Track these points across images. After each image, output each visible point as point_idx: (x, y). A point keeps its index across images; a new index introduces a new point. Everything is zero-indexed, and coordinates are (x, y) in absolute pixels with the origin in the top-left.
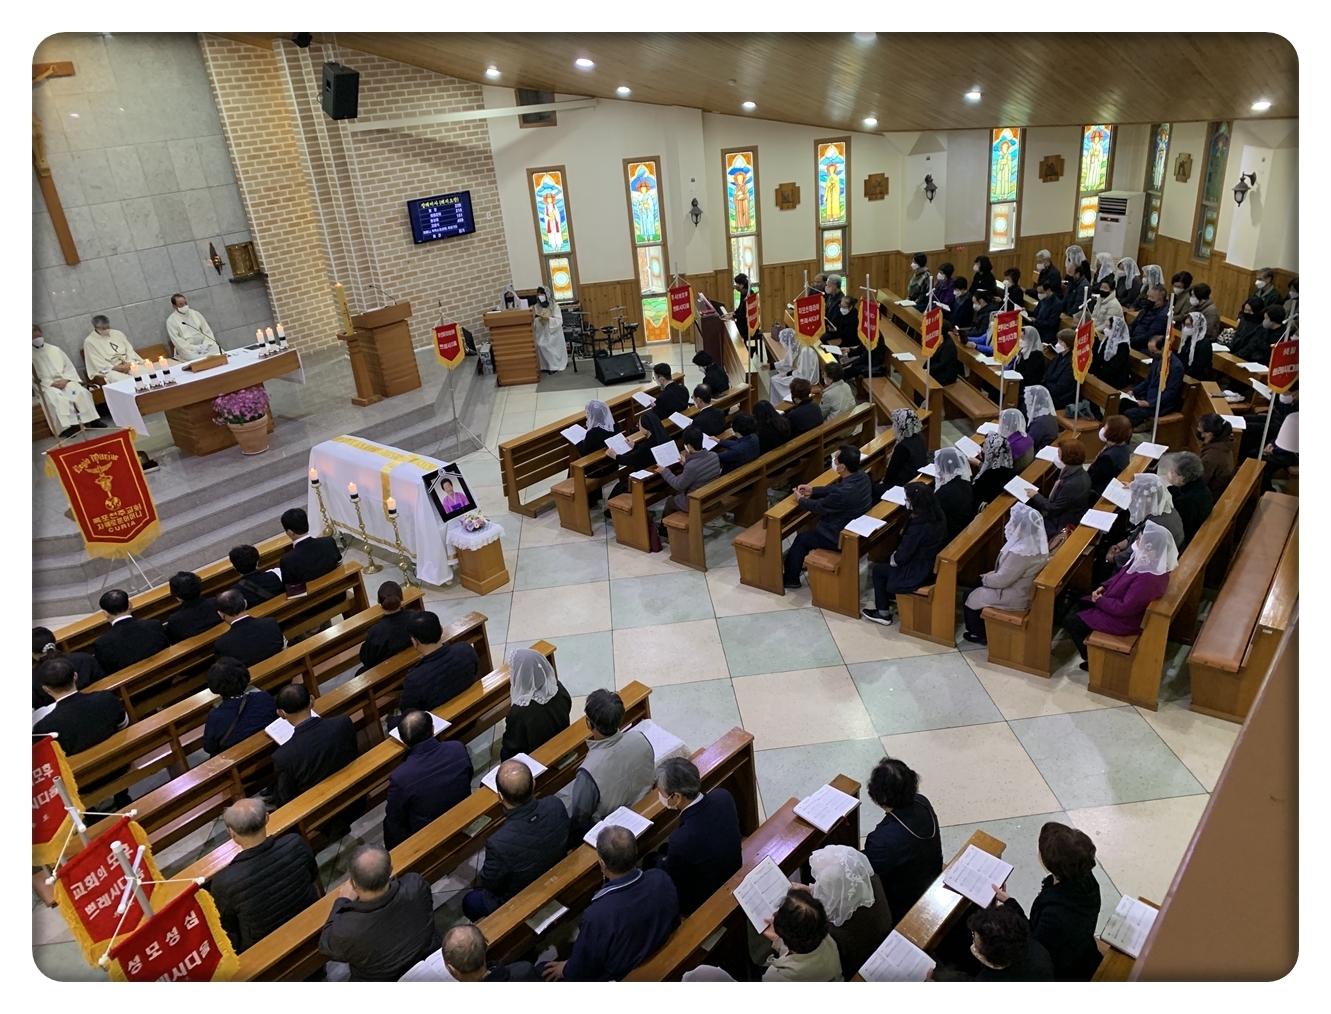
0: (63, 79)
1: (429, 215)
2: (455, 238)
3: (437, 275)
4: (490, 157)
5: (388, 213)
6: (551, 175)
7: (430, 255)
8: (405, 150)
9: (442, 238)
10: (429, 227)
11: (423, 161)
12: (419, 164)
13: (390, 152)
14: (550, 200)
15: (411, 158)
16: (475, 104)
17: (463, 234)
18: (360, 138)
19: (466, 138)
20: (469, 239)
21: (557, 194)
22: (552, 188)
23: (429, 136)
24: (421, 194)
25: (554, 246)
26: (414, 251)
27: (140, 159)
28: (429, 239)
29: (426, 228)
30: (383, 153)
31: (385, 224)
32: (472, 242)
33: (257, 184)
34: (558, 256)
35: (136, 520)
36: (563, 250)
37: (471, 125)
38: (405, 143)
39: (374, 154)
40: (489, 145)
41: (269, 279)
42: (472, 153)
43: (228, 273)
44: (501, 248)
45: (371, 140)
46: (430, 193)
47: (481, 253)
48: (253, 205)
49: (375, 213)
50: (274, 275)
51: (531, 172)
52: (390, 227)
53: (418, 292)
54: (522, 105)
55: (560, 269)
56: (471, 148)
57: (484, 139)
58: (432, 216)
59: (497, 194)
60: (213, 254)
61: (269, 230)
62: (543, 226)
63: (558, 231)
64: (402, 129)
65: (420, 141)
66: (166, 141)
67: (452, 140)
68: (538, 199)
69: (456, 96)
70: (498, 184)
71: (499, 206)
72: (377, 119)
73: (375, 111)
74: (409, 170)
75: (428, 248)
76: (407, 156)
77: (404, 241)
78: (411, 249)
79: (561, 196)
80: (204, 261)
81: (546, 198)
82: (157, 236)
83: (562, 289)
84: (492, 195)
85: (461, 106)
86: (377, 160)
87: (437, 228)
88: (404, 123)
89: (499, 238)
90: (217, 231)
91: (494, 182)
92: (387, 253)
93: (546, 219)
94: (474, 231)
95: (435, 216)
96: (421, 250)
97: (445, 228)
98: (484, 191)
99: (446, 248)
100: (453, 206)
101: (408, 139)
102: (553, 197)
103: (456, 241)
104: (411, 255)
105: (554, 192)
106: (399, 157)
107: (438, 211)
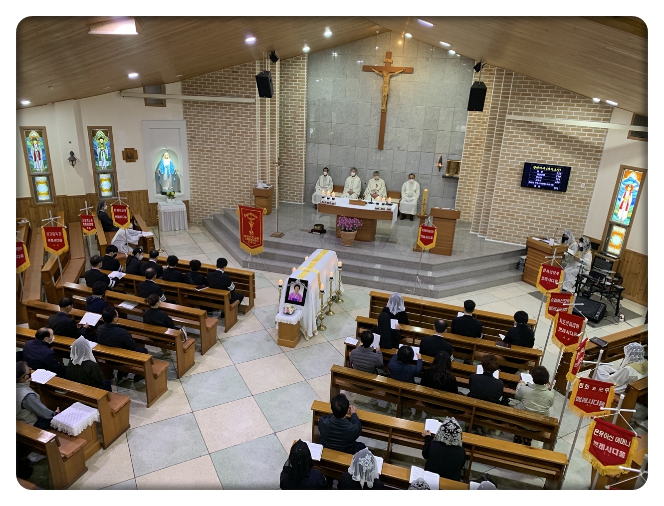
0: (408, 74)
1: (536, 174)
2: (552, 191)
3: (531, 207)
4: (601, 152)
5: (512, 166)
6: (637, 173)
7: (530, 195)
8: (537, 135)
9: (540, 188)
10: (534, 180)
11: (547, 143)
12: (545, 144)
13: (527, 134)
14: (629, 189)
15: (540, 140)
16: (602, 118)
17: (556, 190)
18: (511, 123)
19: (586, 136)
20: (562, 194)
21: (636, 186)
22: (634, 182)
23: (558, 130)
24: (538, 161)
25: (620, 218)
26: (520, 190)
27: (425, 113)
28: (531, 186)
29: (531, 180)
30: (523, 133)
31: (508, 171)
32: (563, 197)
33: (472, 135)
34: (619, 225)
35: (256, 242)
36: (625, 224)
37: (593, 129)
38: (540, 131)
39: (516, 133)
40: (603, 144)
41: (459, 180)
42: (587, 146)
43: (444, 172)
44: (585, 207)
45: (518, 125)
46: (545, 162)
47: (567, 205)
48: (466, 144)
49: (504, 164)
50: (462, 179)
51: (623, 168)
52: (511, 173)
53: (513, 212)
54: (634, 125)
55: (618, 234)
56: (587, 143)
57: (601, 140)
58: (538, 174)
59: (596, 175)
60: (441, 161)
61: (470, 158)
62: (619, 203)
63: (626, 210)
64: (542, 123)
65: (551, 132)
66: (440, 107)
67: (575, 135)
68: (622, 186)
69: (590, 110)
70: (600, 170)
71: (594, 182)
72: (526, 115)
73: (527, 111)
74: (537, 146)
75: (530, 191)
76: (539, 138)
77: (516, 183)
78: (519, 188)
79: (637, 189)
80: (435, 163)
81: (628, 186)
82: (419, 147)
83: (614, 246)
84: (591, 174)
85: (590, 117)
86: (517, 137)
87: (539, 182)
88: (543, 120)
89: (585, 202)
90: (447, 152)
91: (597, 167)
92: (503, 186)
93: (622, 199)
94: (565, 191)
95: (540, 176)
96: (525, 191)
97: (545, 184)
98: (586, 170)
99: (543, 195)
100: (555, 173)
101: (542, 129)
102: (632, 187)
103: (551, 193)
104: (517, 191)
105: (634, 185)
106: (531, 138)
107: (543, 173)
